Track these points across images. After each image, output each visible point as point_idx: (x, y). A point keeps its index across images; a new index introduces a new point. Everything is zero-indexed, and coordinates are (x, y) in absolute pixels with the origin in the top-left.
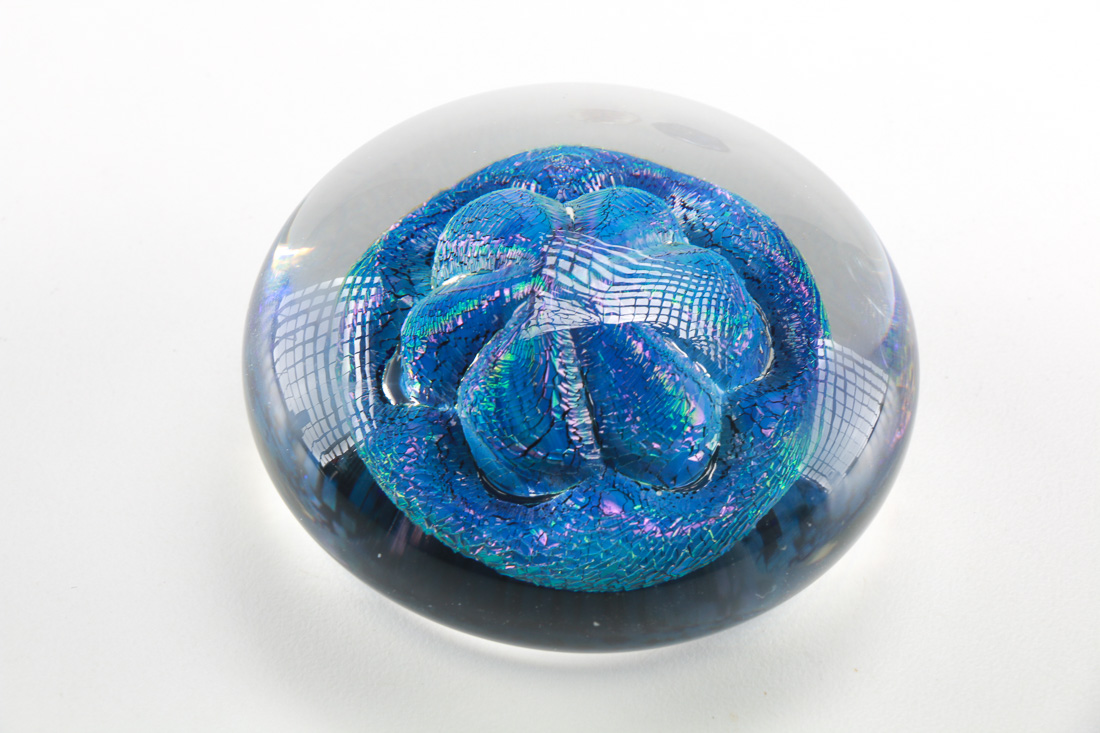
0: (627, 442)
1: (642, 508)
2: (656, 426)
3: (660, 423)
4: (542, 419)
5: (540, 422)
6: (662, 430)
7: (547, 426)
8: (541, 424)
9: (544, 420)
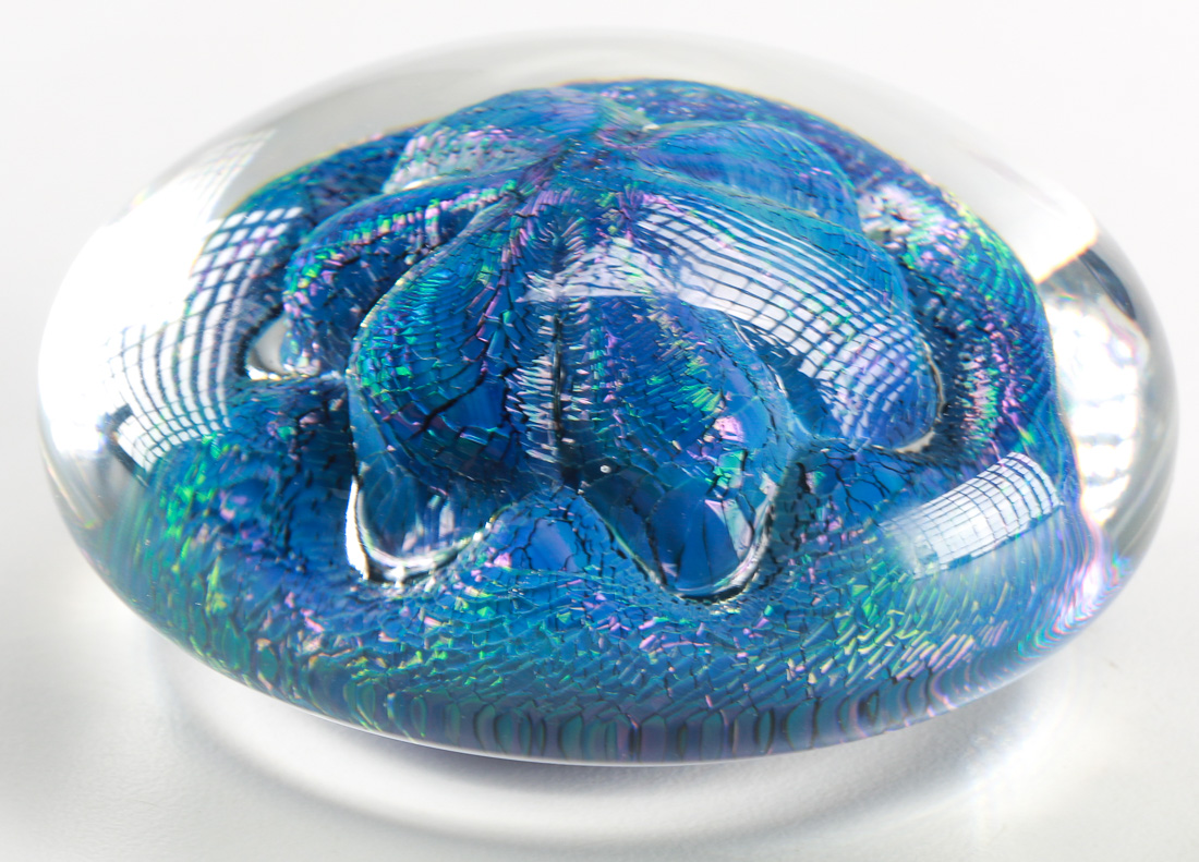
0: (601, 436)
1: (600, 574)
2: (654, 415)
3: (662, 413)
4: (464, 370)
5: (460, 373)
6: (663, 425)
7: (471, 381)
8: (461, 378)
9: (469, 371)
